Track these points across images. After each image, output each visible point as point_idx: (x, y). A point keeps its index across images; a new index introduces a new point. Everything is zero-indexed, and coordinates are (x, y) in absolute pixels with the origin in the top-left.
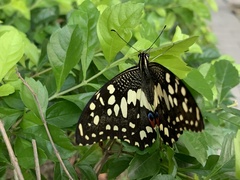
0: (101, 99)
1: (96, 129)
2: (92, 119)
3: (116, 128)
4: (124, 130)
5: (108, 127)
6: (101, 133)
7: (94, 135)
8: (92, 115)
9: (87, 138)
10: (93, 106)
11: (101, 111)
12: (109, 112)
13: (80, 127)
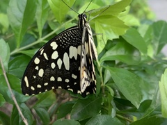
0: (45, 55)
1: (41, 81)
2: (37, 72)
3: (60, 79)
4: (67, 81)
5: (52, 79)
6: (46, 84)
7: (39, 86)
8: (37, 68)
9: (33, 88)
10: (37, 61)
11: (45, 64)
12: (53, 65)
13: (26, 79)
